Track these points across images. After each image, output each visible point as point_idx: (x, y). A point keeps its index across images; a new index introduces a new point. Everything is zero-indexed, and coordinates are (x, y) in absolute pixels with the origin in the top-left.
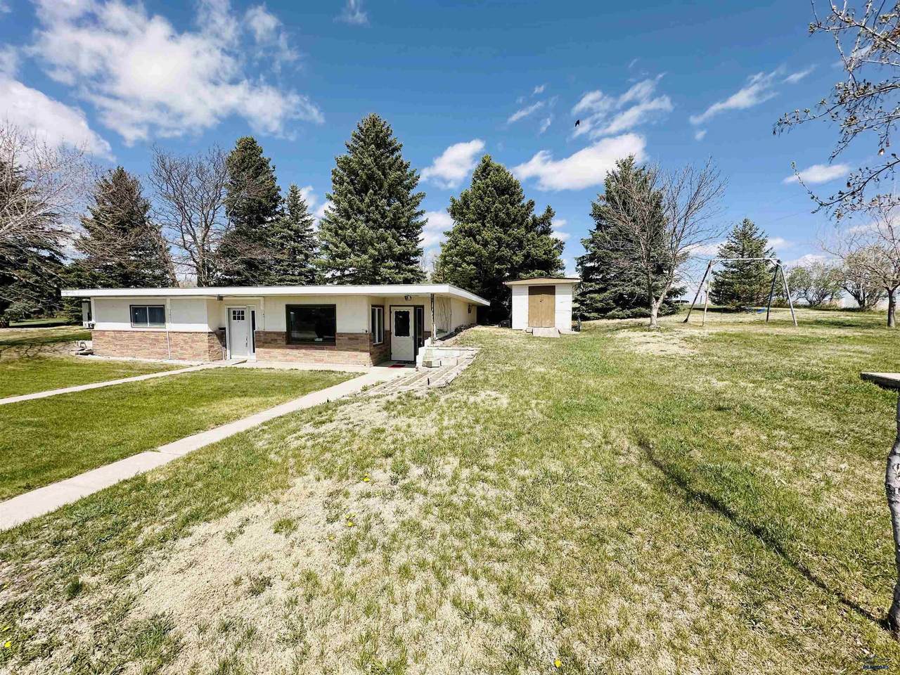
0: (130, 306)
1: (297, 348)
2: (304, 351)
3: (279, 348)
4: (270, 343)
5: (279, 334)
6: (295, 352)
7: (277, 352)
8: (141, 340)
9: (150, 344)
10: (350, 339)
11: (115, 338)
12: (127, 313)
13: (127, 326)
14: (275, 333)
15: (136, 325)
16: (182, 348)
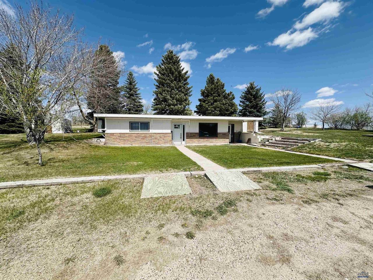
0: (130, 122)
1: (203, 138)
2: (206, 139)
3: (196, 139)
4: (192, 137)
5: (196, 133)
6: (202, 140)
7: (195, 140)
8: (136, 137)
9: (142, 139)
10: (223, 135)
11: (120, 136)
12: (128, 125)
13: (128, 131)
14: (195, 133)
15: (132, 131)
16: (158, 140)
